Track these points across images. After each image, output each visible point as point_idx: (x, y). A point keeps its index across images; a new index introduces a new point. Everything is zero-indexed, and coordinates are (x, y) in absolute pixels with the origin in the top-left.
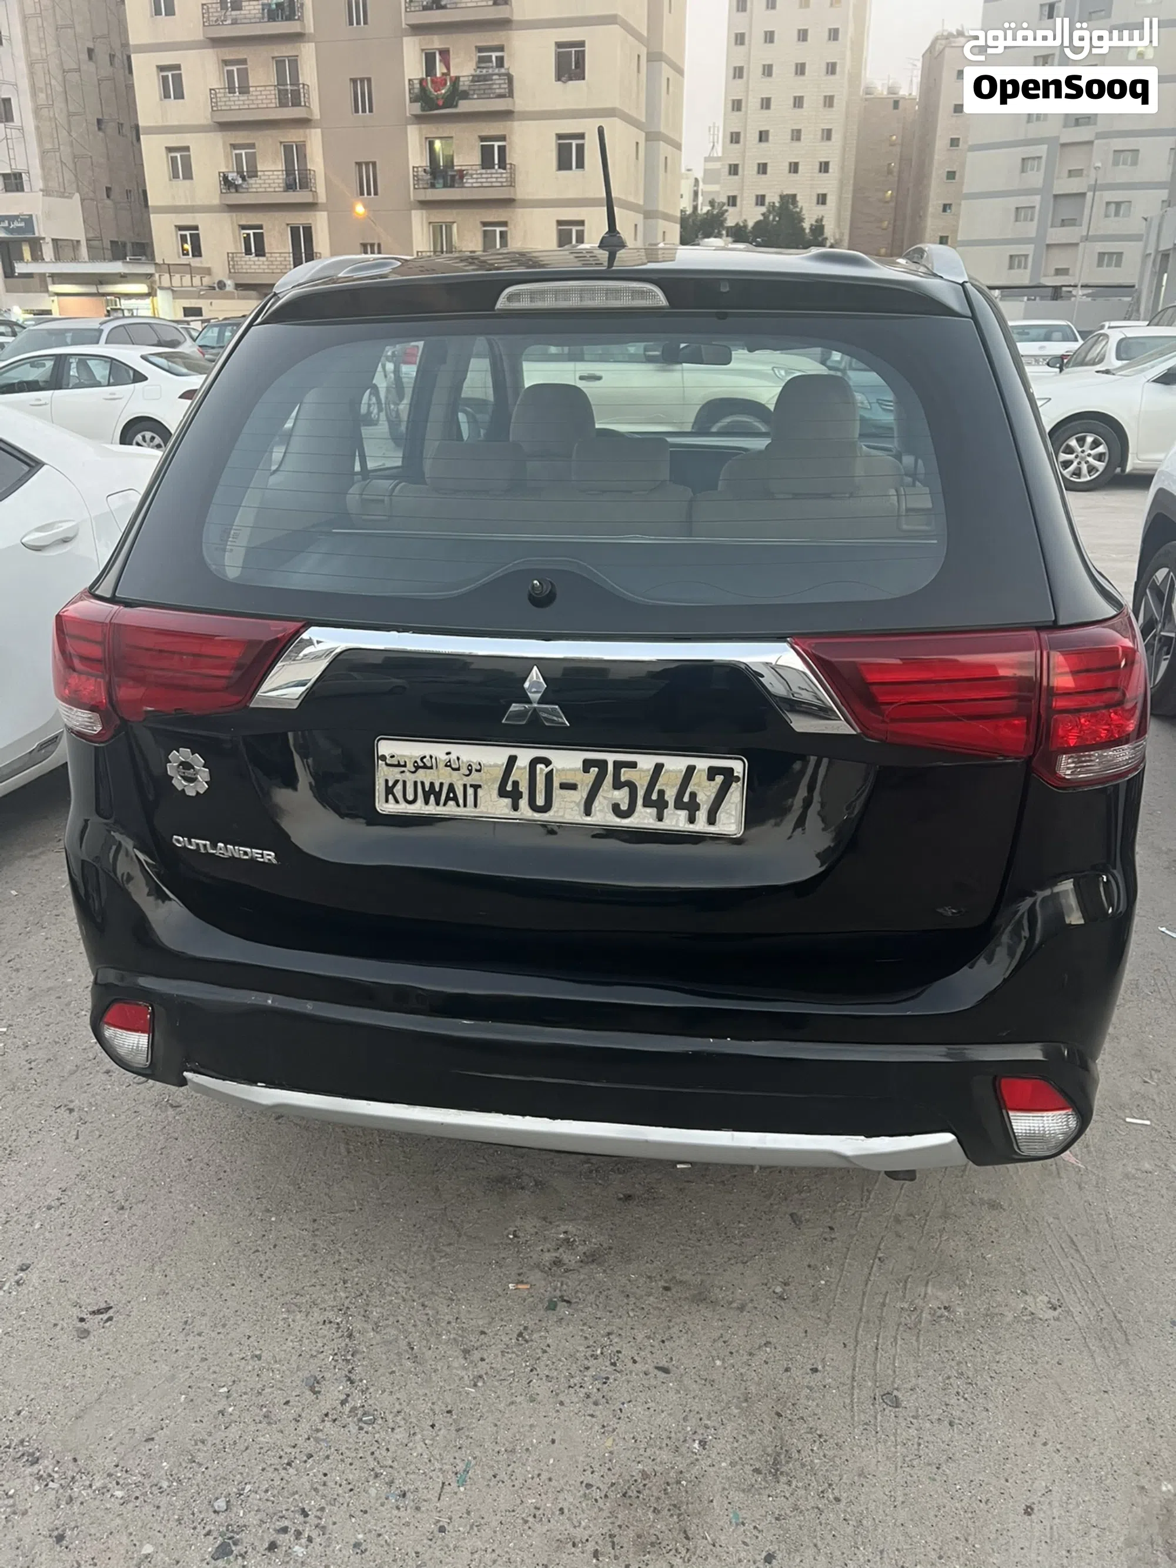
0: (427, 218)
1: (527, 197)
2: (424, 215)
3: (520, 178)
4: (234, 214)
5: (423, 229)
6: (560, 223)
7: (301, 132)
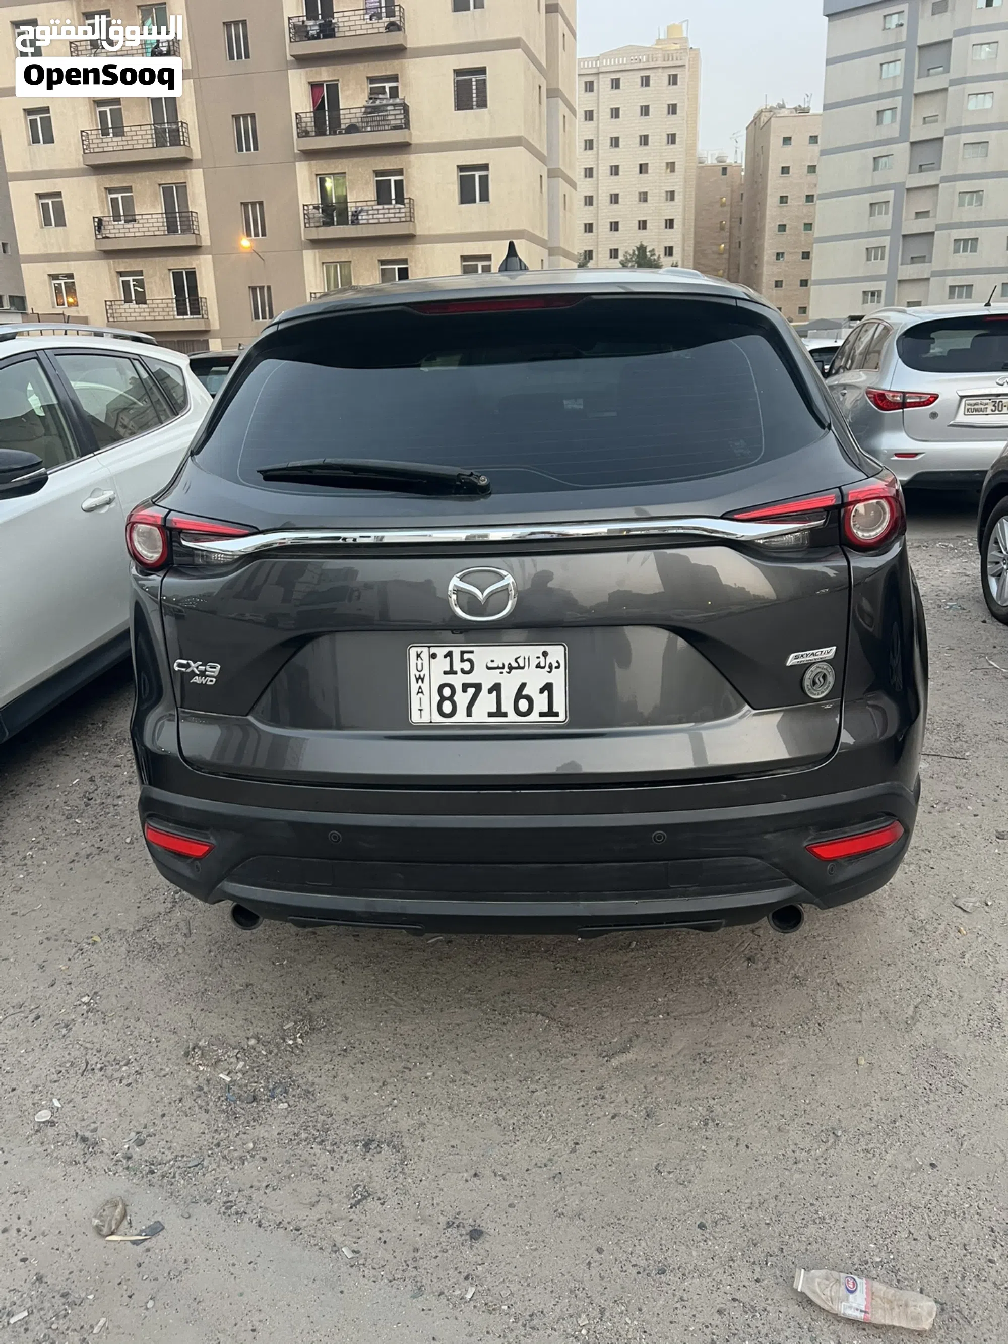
0: (320, 258)
1: (427, 233)
2: (317, 255)
3: (419, 213)
4: (111, 261)
5: (315, 270)
6: (464, 258)
7: (181, 173)
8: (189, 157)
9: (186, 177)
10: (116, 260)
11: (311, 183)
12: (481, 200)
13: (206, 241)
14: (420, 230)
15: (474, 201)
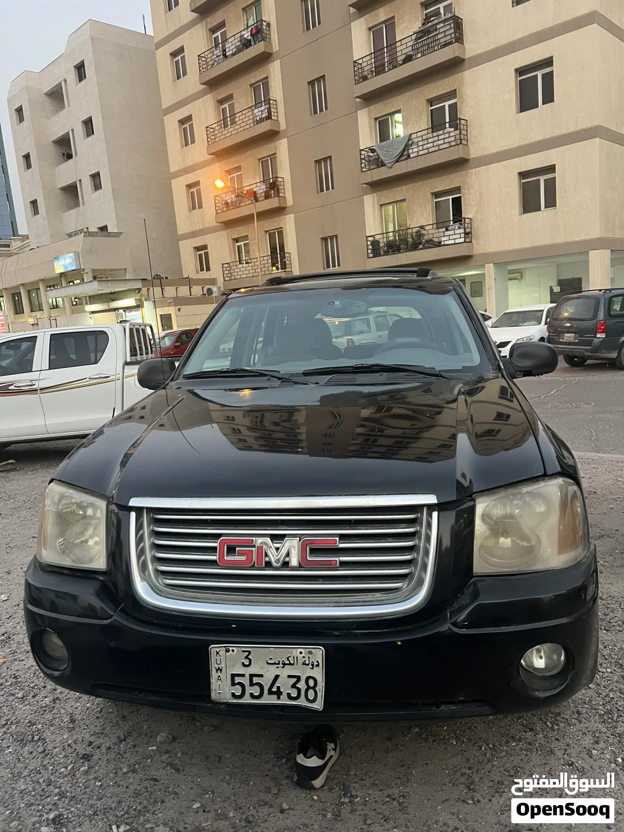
0: (378, 201)
1: (481, 154)
2: (376, 199)
3: (473, 134)
4: (229, 230)
5: (374, 214)
6: (523, 175)
7: (272, 145)
8: (278, 130)
9: (276, 149)
10: (232, 229)
11: (370, 128)
12: (544, 103)
13: (290, 202)
14: (474, 152)
15: (537, 106)
